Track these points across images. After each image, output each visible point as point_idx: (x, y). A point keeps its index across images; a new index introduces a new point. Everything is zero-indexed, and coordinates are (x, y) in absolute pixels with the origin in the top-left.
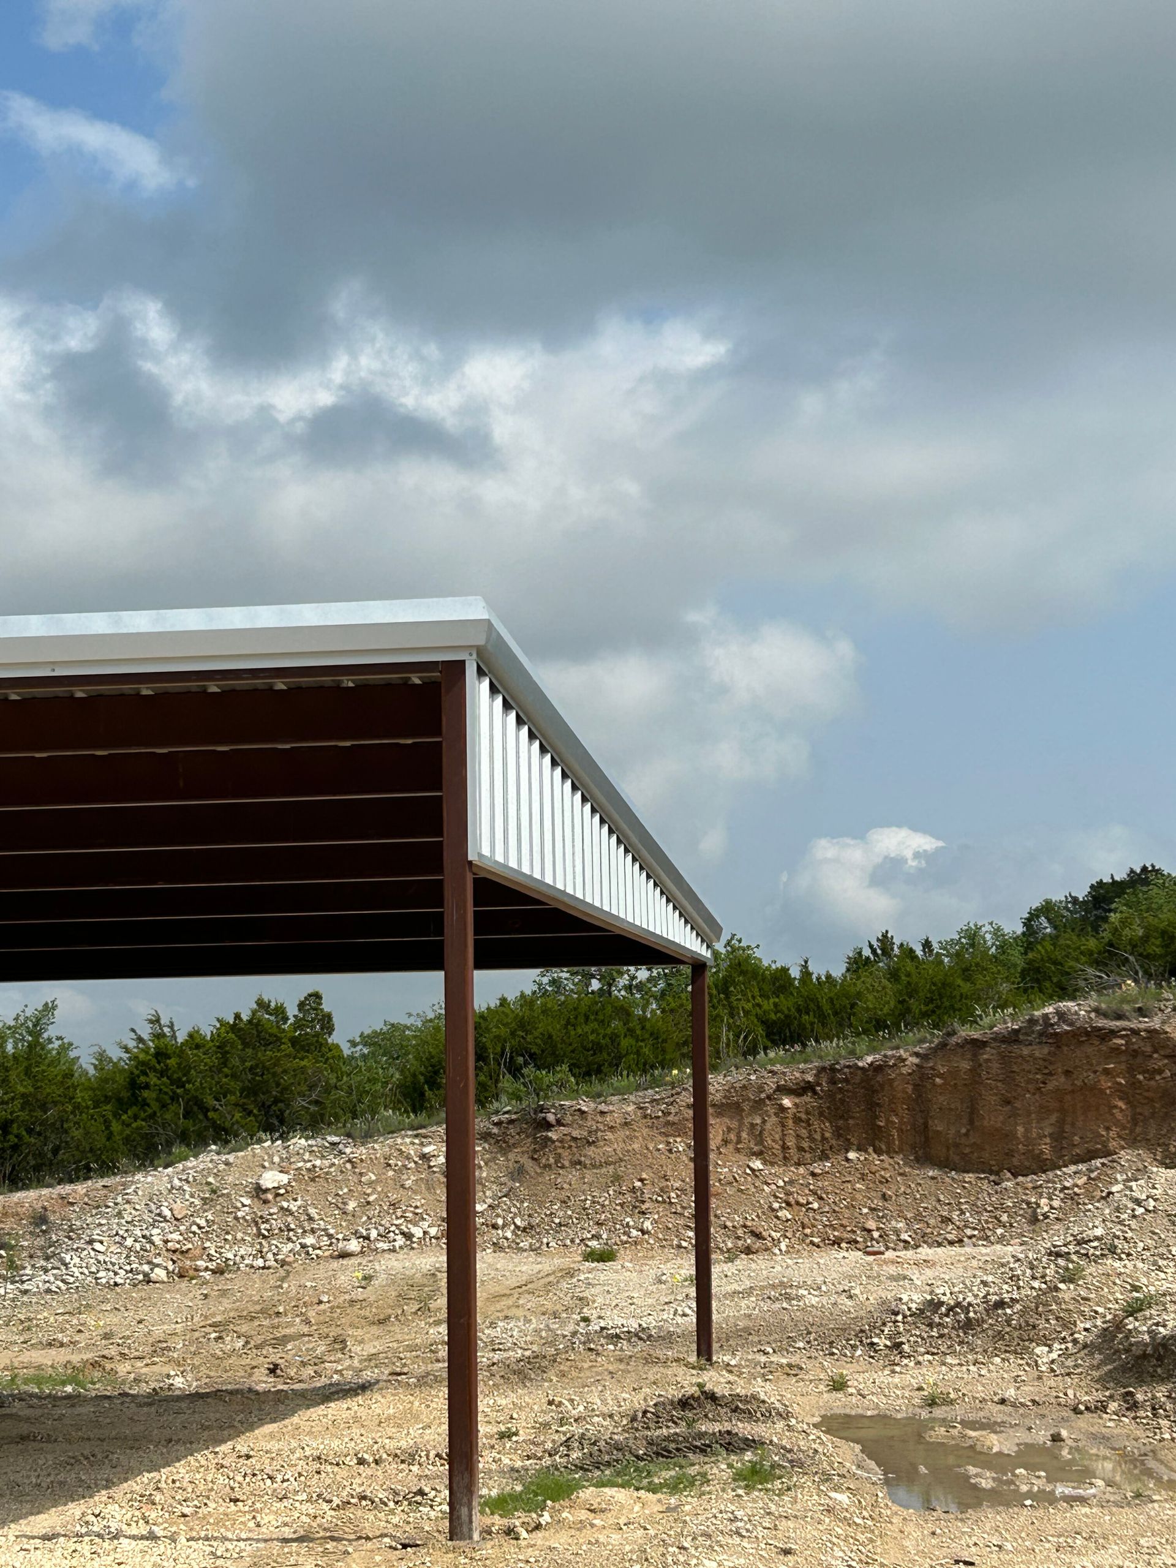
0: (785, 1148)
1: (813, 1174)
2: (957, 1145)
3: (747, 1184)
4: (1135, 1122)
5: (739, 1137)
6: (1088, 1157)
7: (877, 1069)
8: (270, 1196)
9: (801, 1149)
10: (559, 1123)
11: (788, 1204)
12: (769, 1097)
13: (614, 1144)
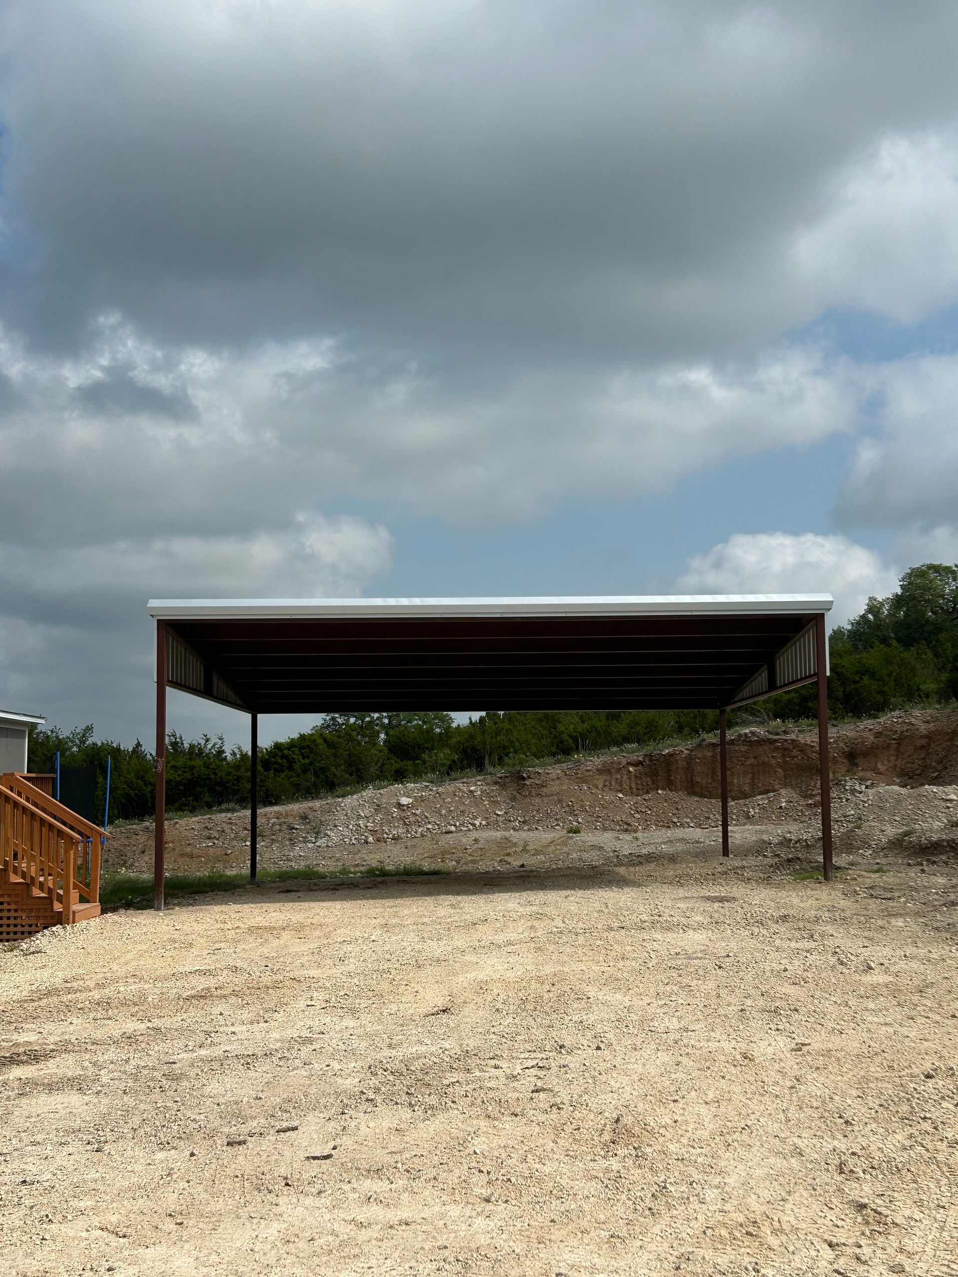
0: (631, 788)
1: (644, 799)
2: (706, 787)
3: (618, 803)
4: (786, 778)
5: (611, 784)
6: (767, 792)
7: (671, 755)
8: (405, 808)
9: (638, 789)
10: (529, 777)
11: (638, 812)
12: (623, 767)
13: (554, 787)
